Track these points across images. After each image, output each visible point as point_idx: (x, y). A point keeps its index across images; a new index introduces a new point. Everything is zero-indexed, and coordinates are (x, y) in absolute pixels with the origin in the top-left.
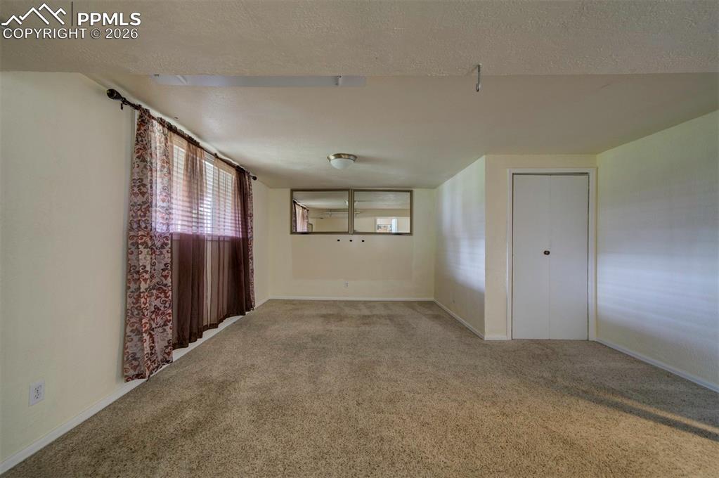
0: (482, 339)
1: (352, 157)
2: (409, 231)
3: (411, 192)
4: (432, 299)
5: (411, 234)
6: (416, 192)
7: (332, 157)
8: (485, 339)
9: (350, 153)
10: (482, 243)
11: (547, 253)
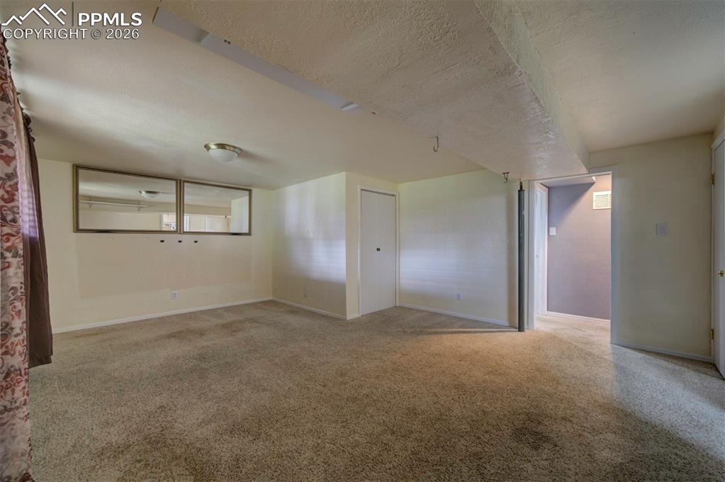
0: (345, 319)
1: (237, 150)
2: (247, 232)
3: (250, 191)
4: (270, 298)
5: (249, 234)
6: (255, 191)
7: (213, 147)
8: (348, 319)
9: (235, 145)
10: (343, 243)
11: (378, 250)
